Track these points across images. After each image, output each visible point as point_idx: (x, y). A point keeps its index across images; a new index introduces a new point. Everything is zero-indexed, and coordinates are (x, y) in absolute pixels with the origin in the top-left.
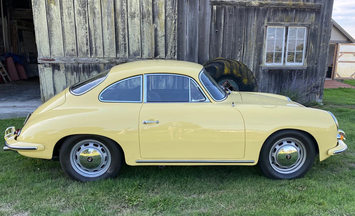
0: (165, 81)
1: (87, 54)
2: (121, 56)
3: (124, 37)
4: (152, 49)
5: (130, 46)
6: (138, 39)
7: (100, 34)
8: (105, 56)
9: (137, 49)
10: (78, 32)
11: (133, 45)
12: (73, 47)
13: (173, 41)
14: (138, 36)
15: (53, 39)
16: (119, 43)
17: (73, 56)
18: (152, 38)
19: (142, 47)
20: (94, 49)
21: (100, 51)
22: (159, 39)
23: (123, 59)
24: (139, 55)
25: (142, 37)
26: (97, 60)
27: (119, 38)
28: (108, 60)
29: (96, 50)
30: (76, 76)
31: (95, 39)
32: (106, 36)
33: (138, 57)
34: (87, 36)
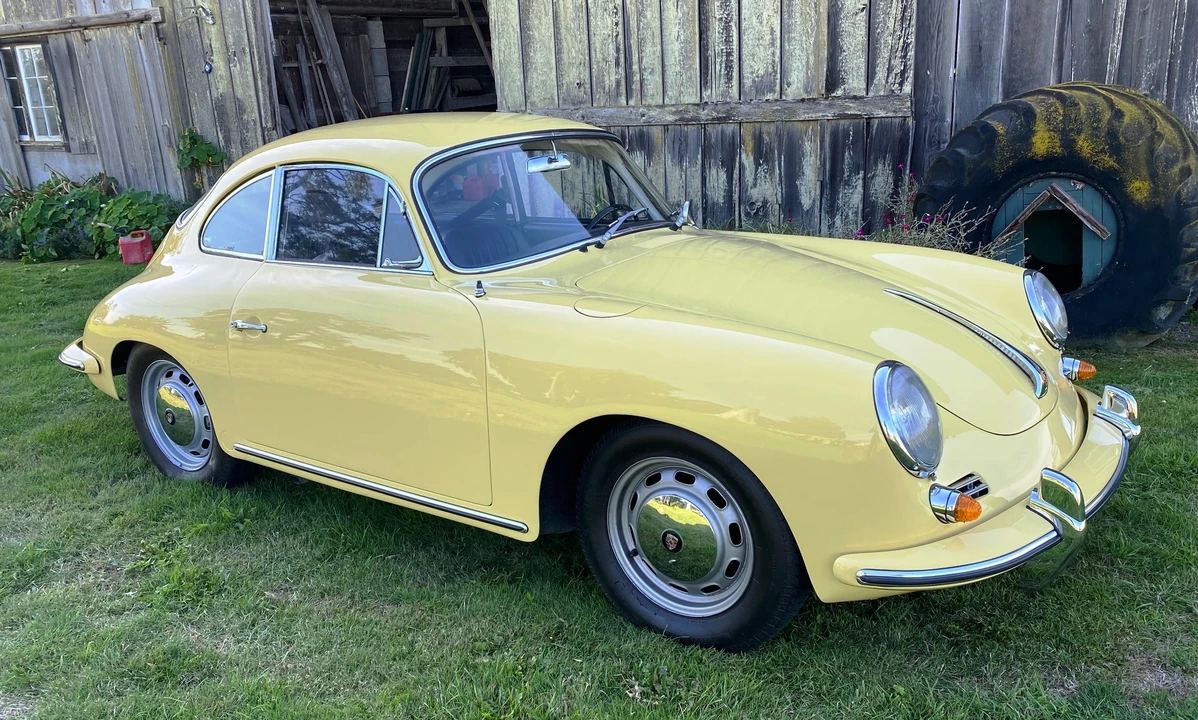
0: (861, 181)
1: (618, 94)
2: (716, 96)
3: (727, 28)
4: (817, 63)
5: (744, 57)
6: (772, 31)
7: (654, 25)
8: (667, 101)
9: (767, 67)
10: (593, 23)
11: (753, 55)
12: (580, 73)
13: (898, 27)
14: (773, 19)
15: (532, 54)
16: (711, 52)
17: (581, 103)
18: (818, 22)
19: (785, 59)
20: (637, 78)
21: (653, 83)
22: (845, 25)
23: (718, 108)
24: (772, 91)
25: (785, 21)
26: (643, 116)
27: (709, 34)
28: (674, 113)
29: (642, 81)
30: (586, 170)
31: (641, 44)
32: (673, 30)
33: (770, 96)
34: (617, 36)
